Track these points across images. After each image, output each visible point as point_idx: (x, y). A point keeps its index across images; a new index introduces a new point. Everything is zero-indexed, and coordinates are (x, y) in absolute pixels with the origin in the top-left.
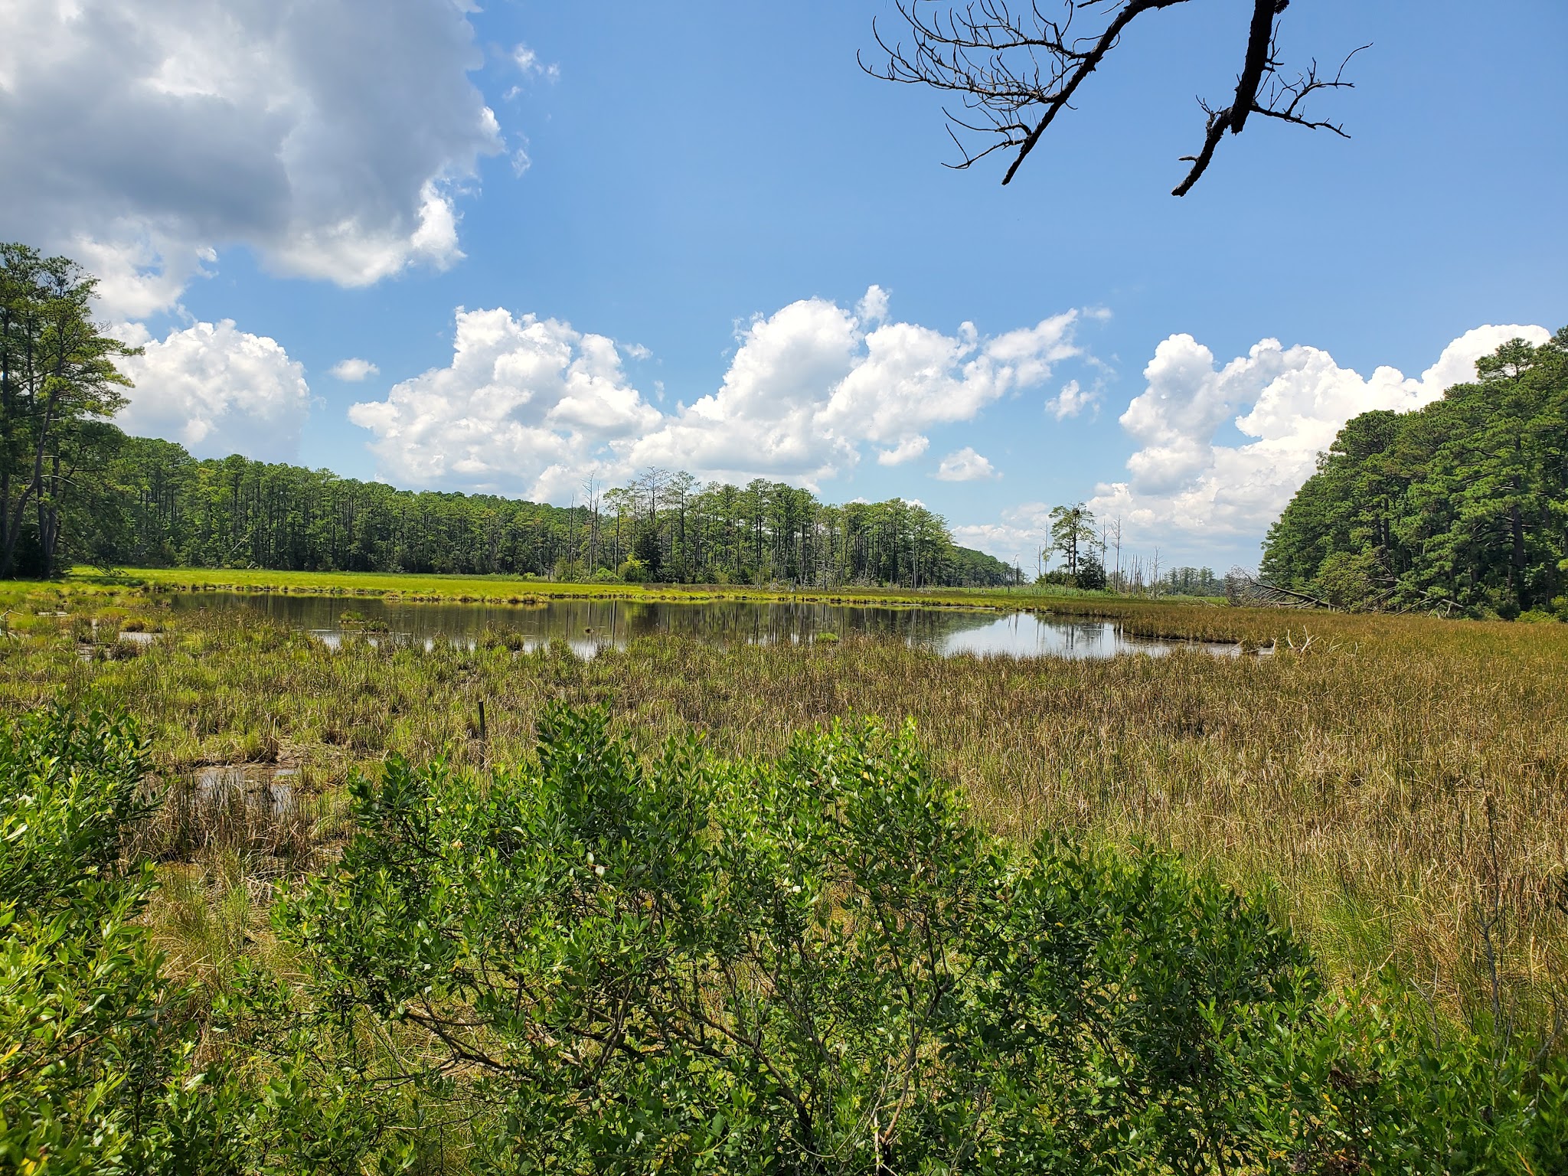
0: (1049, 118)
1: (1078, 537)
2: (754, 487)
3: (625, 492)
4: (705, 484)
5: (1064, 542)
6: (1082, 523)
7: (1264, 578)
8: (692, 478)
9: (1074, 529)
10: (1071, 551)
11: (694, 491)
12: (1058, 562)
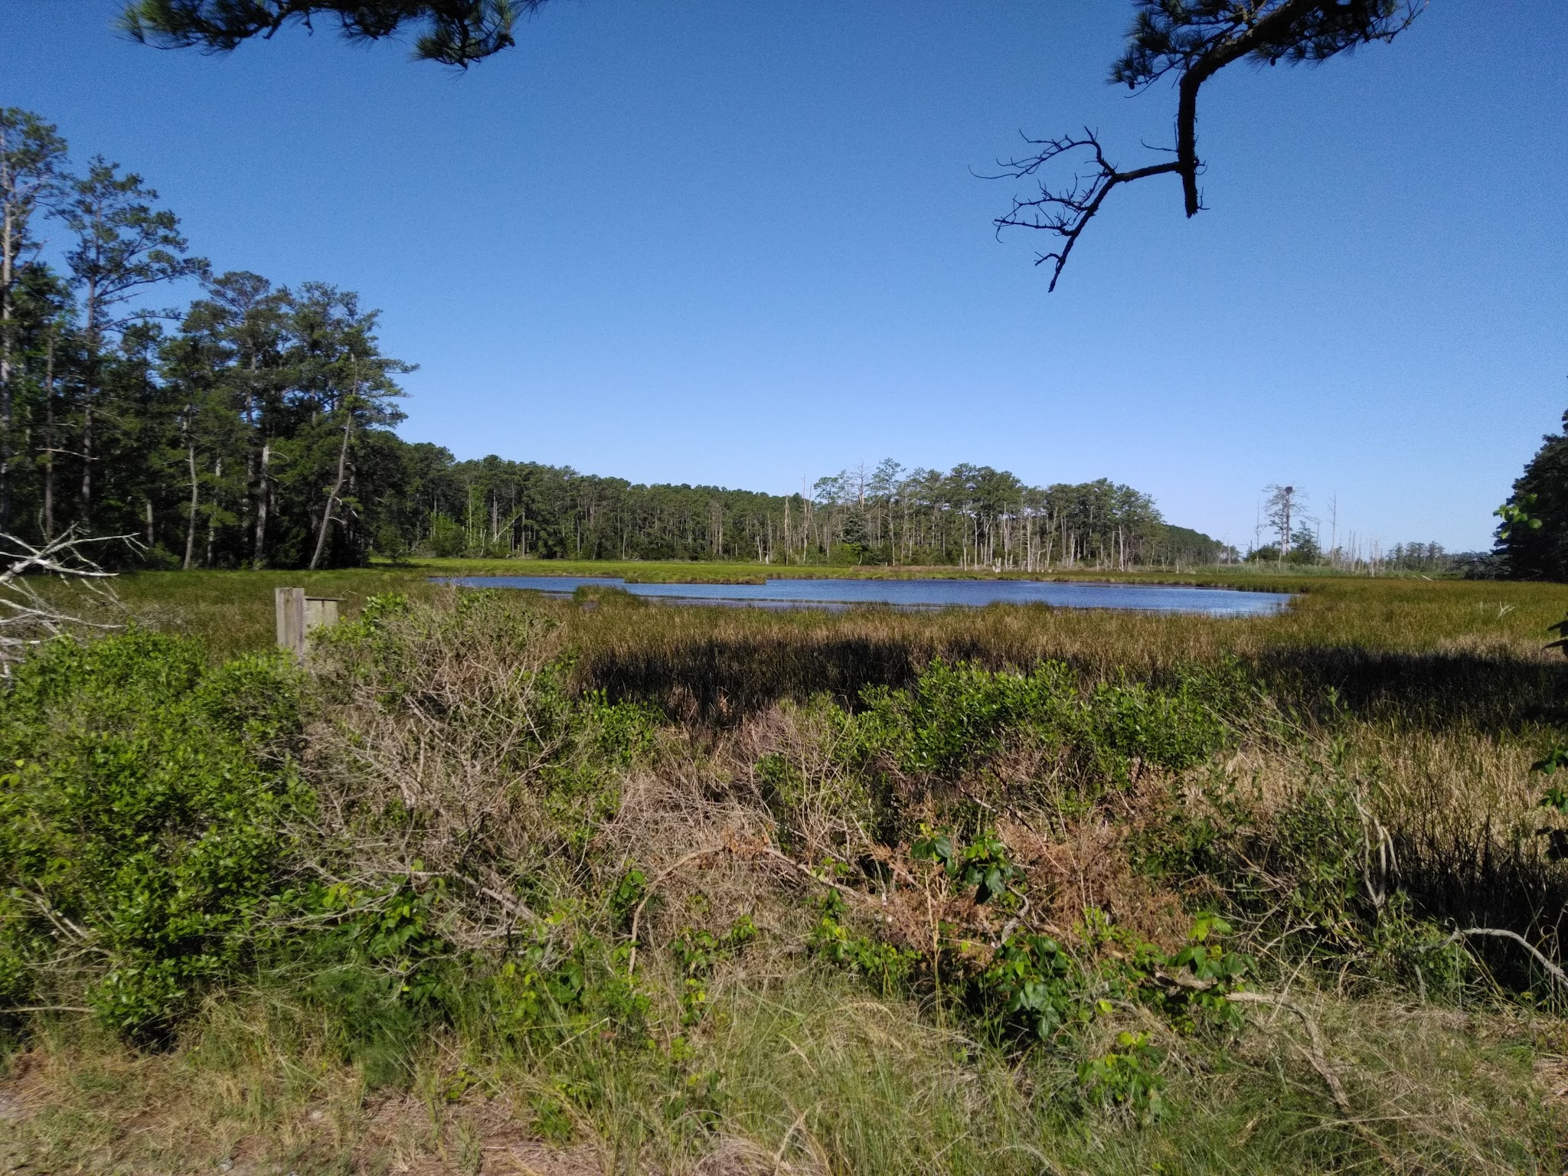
0: (1070, 245)
1: (1291, 513)
2: (958, 472)
3: (835, 480)
4: (911, 471)
5: (1277, 519)
6: (1293, 499)
7: (1496, 553)
8: (897, 465)
9: (1287, 506)
10: (1284, 528)
11: (901, 477)
12: (1269, 537)
